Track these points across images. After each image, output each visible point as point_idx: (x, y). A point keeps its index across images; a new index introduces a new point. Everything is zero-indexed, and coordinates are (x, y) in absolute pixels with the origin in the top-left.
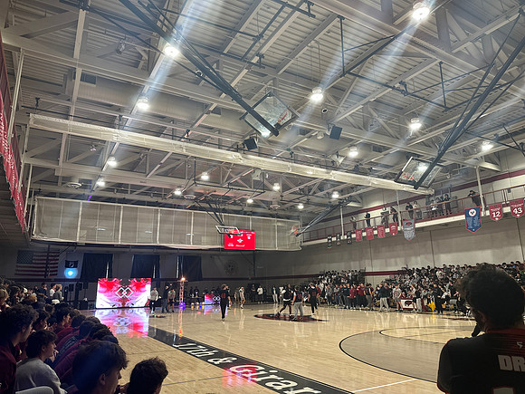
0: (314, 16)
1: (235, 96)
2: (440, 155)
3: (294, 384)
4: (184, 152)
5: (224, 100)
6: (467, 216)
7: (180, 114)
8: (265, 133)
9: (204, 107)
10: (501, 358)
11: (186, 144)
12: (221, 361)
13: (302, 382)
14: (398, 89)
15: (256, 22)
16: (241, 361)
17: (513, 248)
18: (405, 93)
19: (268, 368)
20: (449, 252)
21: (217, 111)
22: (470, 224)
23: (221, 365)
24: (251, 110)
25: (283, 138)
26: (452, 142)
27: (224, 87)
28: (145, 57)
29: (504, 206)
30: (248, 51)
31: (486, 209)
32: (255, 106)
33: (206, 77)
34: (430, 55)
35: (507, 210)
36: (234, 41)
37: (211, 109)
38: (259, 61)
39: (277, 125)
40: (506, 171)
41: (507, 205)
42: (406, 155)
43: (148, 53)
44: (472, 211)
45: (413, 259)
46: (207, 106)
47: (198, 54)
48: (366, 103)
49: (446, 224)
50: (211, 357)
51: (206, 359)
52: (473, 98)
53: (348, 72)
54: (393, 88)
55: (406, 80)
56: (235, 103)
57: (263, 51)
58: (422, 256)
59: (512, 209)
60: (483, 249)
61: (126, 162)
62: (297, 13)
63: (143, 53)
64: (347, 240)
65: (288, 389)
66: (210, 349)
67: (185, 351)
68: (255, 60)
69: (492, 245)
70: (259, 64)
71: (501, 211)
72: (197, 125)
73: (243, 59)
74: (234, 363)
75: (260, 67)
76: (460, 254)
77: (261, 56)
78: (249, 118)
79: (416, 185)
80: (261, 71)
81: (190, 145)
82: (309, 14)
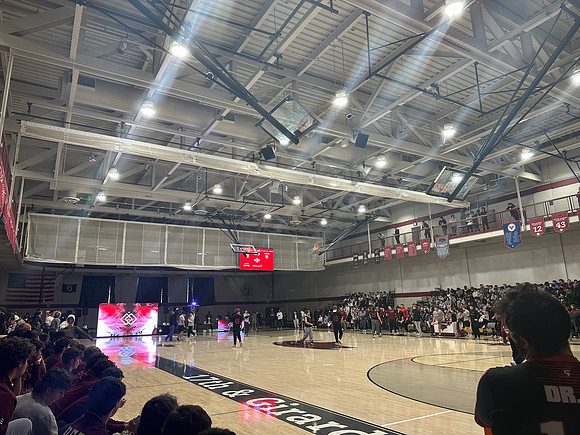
0: (337, 12)
1: (250, 100)
2: (476, 165)
3: (317, 418)
4: (194, 162)
5: (238, 105)
6: (506, 231)
7: (189, 120)
8: (284, 141)
9: (216, 113)
10: (548, 388)
11: (196, 154)
12: (237, 393)
13: (327, 416)
14: (429, 93)
15: (272, 19)
16: (259, 393)
17: (555, 266)
18: (438, 96)
19: (288, 401)
20: (487, 271)
21: (230, 117)
22: (509, 240)
23: (236, 399)
24: (267, 116)
25: (304, 147)
26: (489, 151)
27: (238, 90)
28: (150, 57)
29: (546, 220)
30: (264, 51)
31: (526, 224)
32: (273, 111)
33: (218, 80)
34: (465, 55)
35: (549, 224)
36: (248, 39)
37: (224, 115)
38: (277, 62)
39: (297, 132)
40: (548, 181)
41: (549, 219)
42: (438, 165)
43: (154, 53)
44: (511, 225)
45: (447, 278)
46: (219, 111)
47: (209, 54)
48: (395, 108)
49: (483, 240)
50: (226, 389)
51: (220, 391)
52: (512, 102)
53: (375, 74)
54: (425, 91)
55: (439, 82)
56: (250, 108)
57: (281, 50)
58: (458, 276)
59: (555, 223)
60: (524, 267)
61: (130, 173)
62: (318, 9)
63: (147, 53)
64: (375, 258)
65: (311, 424)
66: (225, 380)
67: (197, 383)
68: (273, 60)
69: (533, 263)
70: (277, 65)
71: (542, 225)
72: (208, 132)
73: (259, 59)
74: (252, 396)
75: (278, 68)
76: (498, 273)
77: (279, 56)
78: (266, 125)
79: (450, 197)
80: (279, 72)
81: (200, 155)
82: (331, 9)
